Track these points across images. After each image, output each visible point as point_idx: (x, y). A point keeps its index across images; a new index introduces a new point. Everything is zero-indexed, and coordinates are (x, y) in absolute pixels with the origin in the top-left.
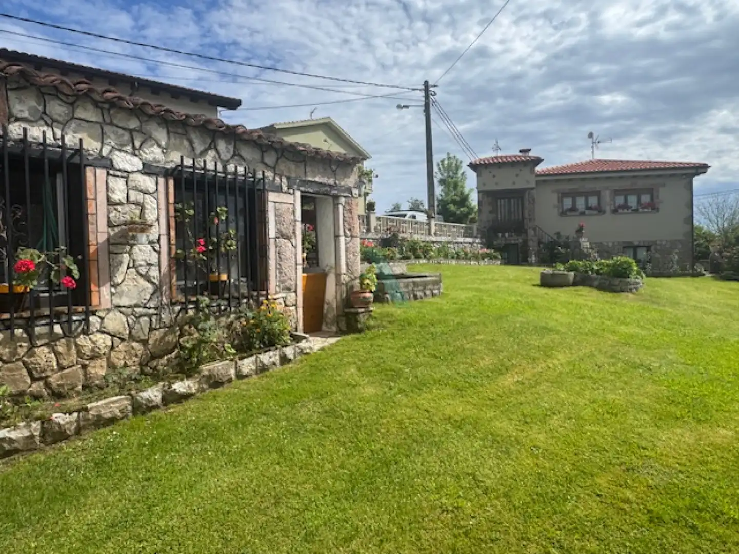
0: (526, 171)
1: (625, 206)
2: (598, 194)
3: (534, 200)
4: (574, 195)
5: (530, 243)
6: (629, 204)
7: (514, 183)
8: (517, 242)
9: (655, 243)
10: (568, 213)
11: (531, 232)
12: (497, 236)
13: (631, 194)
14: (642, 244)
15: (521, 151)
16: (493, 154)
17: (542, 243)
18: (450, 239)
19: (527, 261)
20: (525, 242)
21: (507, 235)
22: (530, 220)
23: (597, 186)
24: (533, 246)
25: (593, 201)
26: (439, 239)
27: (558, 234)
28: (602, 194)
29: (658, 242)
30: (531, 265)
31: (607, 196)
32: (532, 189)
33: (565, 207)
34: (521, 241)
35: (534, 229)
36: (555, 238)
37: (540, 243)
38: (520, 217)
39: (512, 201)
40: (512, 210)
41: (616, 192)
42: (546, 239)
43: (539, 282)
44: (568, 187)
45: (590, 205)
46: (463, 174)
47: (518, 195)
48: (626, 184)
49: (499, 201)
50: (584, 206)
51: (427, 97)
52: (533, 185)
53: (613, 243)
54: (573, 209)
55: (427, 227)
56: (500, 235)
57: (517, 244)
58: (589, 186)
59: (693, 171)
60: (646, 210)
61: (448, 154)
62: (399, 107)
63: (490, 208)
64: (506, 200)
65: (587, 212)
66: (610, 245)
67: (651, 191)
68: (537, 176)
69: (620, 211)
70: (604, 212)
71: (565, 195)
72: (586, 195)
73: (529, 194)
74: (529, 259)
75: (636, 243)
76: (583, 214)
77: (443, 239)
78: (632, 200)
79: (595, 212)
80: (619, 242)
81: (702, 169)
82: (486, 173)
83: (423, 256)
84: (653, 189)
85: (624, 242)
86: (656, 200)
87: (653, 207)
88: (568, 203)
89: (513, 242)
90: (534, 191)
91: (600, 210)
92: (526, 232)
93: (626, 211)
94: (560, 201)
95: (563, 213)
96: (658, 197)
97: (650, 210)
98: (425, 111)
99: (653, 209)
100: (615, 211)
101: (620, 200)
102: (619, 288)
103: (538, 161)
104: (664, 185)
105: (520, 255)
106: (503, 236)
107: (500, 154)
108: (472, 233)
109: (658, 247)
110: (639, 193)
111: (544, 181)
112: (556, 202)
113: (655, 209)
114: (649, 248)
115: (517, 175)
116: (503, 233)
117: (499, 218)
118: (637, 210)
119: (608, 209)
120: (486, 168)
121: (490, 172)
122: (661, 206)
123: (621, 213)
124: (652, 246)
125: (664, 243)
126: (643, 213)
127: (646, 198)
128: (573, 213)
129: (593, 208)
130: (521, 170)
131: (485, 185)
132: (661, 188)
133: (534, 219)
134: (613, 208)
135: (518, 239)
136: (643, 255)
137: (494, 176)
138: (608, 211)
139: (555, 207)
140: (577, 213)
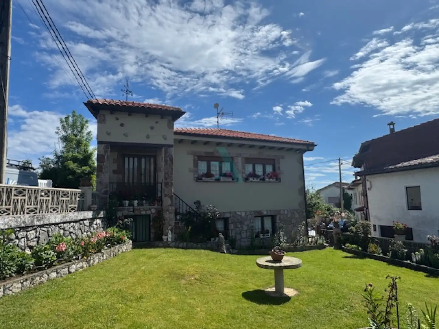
0: (164, 123)
1: (254, 175)
2: (232, 160)
3: (171, 160)
4: (209, 158)
5: (167, 215)
6: (257, 173)
7: (148, 137)
8: (149, 212)
9: (279, 212)
10: (204, 179)
11: (167, 201)
12: (122, 205)
13: (258, 163)
14: (268, 213)
17: (179, 214)
19: (161, 240)
20: (160, 213)
21: (136, 202)
22: (167, 184)
23: (231, 152)
24: (169, 217)
25: (226, 168)
27: (198, 203)
28: (235, 160)
29: (282, 212)
30: (167, 246)
31: (239, 161)
32: (171, 146)
33: (201, 173)
34: (153, 211)
35: (171, 197)
36: (194, 207)
37: (176, 214)
38: (152, 181)
39: (143, 160)
41: (248, 160)
42: (183, 209)
44: (203, 150)
45: (224, 172)
48: (253, 153)
49: (126, 159)
50: (218, 172)
52: (172, 143)
53: (246, 212)
54: (209, 175)
56: (127, 202)
57: (149, 215)
58: (223, 151)
59: (305, 148)
60: (271, 180)
63: (115, 167)
64: (136, 159)
65: (222, 179)
66: (243, 214)
67: (273, 162)
68: (176, 133)
69: (251, 179)
70: (237, 180)
71: (200, 158)
72: (220, 160)
73: (166, 152)
74: (164, 237)
75: (263, 212)
76: (218, 180)
78: (259, 170)
79: (230, 180)
80: (251, 212)
81: (310, 146)
82: (110, 119)
84: (274, 160)
85: (255, 212)
86: (277, 171)
87: (276, 176)
88: (203, 167)
89: (144, 213)
90: (172, 149)
91: (234, 179)
92: (160, 200)
93: (255, 180)
94: (196, 165)
95: (199, 179)
96: (278, 168)
97: (274, 180)
99: (276, 180)
100: (246, 179)
101: (249, 168)
103: (179, 112)
104: (283, 158)
105: (153, 231)
106: (131, 205)
109: (282, 217)
110: (264, 162)
112: (191, 166)
113: (278, 179)
114: (273, 218)
115: (152, 128)
116: (131, 200)
117: (126, 181)
118: (263, 179)
119: (240, 176)
120: (111, 113)
121: (117, 119)
122: (282, 177)
123: (252, 182)
124: (276, 216)
125: (286, 212)
126: (269, 182)
127: (269, 169)
128: (209, 179)
129: (225, 175)
130: (157, 122)
131: (108, 134)
132: (281, 160)
133: (172, 184)
134: (244, 176)
135: (150, 209)
136: (268, 224)
137: (122, 125)
138: (240, 179)
139: (191, 171)
140: (212, 179)
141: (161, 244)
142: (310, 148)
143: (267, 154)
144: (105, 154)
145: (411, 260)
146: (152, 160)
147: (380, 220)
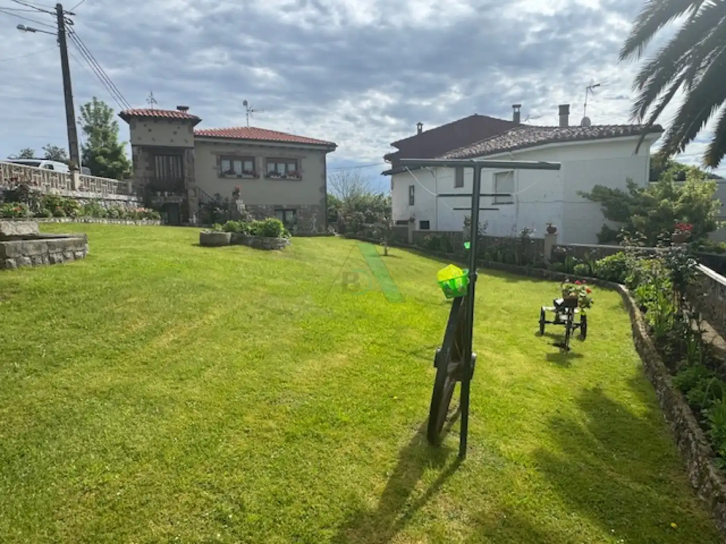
0: (184, 129)
1: (275, 173)
2: (253, 159)
3: (193, 160)
4: (232, 158)
5: (191, 204)
6: (279, 171)
7: (172, 141)
8: (177, 202)
9: (299, 207)
10: (227, 176)
11: (191, 193)
12: (156, 195)
13: (281, 162)
14: (290, 208)
15: (179, 108)
16: (149, 107)
17: (202, 203)
18: (100, 195)
19: (188, 221)
20: (186, 202)
21: (166, 193)
22: (190, 180)
23: (253, 152)
24: (193, 205)
25: (248, 166)
26: (85, 195)
27: (217, 195)
28: (256, 160)
29: (302, 207)
30: (192, 225)
31: (260, 162)
32: (192, 148)
33: (223, 170)
34: (181, 200)
35: (195, 190)
36: (215, 198)
37: (200, 204)
38: (180, 176)
39: (171, 158)
40: (171, 168)
41: (269, 160)
42: (206, 201)
43: (198, 242)
44: (225, 150)
45: (246, 169)
46: (114, 123)
47: (177, 153)
48: (276, 153)
49: (156, 157)
50: (241, 170)
51: (61, 23)
52: (191, 144)
53: (267, 206)
54: (231, 172)
55: (69, 180)
56: (159, 193)
57: (177, 204)
58: (244, 151)
59: (325, 148)
60: (292, 178)
61: (95, 98)
62: (20, 28)
63: (147, 164)
64: (165, 157)
65: (244, 176)
66: (264, 207)
67: (296, 161)
68: (196, 136)
69: (272, 177)
70: (259, 177)
71: (222, 158)
72: (243, 159)
73: (188, 153)
74: (190, 220)
75: (285, 207)
76: (240, 177)
77: (91, 195)
78: (281, 168)
79: (251, 176)
80: (271, 206)
81: (331, 147)
82: (140, 125)
83: (65, 214)
84: (296, 160)
85: (275, 206)
86: (299, 170)
87: (297, 175)
88: (226, 165)
89: (173, 202)
90: (193, 151)
91: (255, 176)
92: (186, 192)
93: (276, 177)
94: (219, 162)
95: (222, 175)
96: (301, 166)
97: (295, 178)
98: (58, 41)
99: (298, 177)
100: (267, 177)
101: (271, 167)
102: (270, 246)
103: (196, 121)
104: (304, 157)
105: (181, 215)
106: (163, 195)
107: (155, 107)
108: (127, 190)
109: (302, 211)
110: (286, 161)
111: (204, 143)
112: (215, 164)
114: (294, 212)
115: (175, 133)
116: (162, 191)
117: (158, 175)
118: (285, 177)
119: (262, 174)
120: (140, 122)
121: (145, 126)
122: (303, 175)
123: (272, 179)
124: (296, 210)
125: (306, 207)
126: (290, 180)
127: (292, 167)
128: (231, 176)
129: (247, 172)
130: (179, 128)
131: (139, 139)
132: (303, 160)
133: (195, 179)
134: (266, 174)
135: (178, 199)
136: (290, 217)
137: (150, 130)
138: (262, 176)
139: (214, 168)
140: (235, 176)
141: (187, 224)
142: (331, 148)
143: (288, 154)
144: (139, 155)
146: (178, 159)
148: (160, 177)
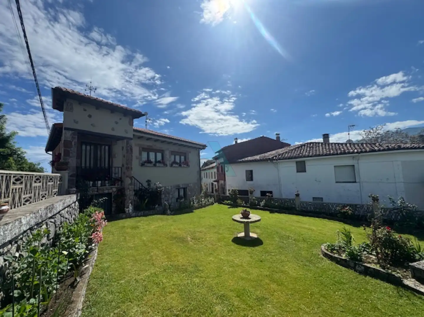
0: (125, 120)
1: (175, 162)
2: (162, 152)
3: (132, 150)
4: (148, 150)
6: (177, 161)
7: (113, 129)
8: (111, 191)
9: (188, 185)
10: (146, 164)
13: (178, 155)
14: (183, 187)
19: (124, 212)
20: (121, 191)
21: (99, 183)
23: (164, 147)
24: (130, 194)
25: (159, 156)
28: (165, 152)
29: (190, 185)
30: (130, 216)
31: (167, 154)
32: (131, 139)
33: (143, 160)
34: (114, 190)
35: (131, 178)
39: (99, 147)
40: (99, 158)
41: (173, 153)
44: (146, 144)
45: (158, 160)
48: (175, 148)
50: (154, 160)
52: (132, 137)
53: (171, 187)
54: (149, 161)
57: (111, 194)
58: (158, 145)
59: (201, 147)
60: (185, 166)
64: (92, 147)
65: (158, 164)
66: (170, 188)
67: (185, 155)
68: (135, 130)
69: (174, 165)
70: (166, 165)
71: (143, 149)
72: (156, 151)
73: (127, 143)
74: (127, 210)
75: (179, 186)
76: (155, 165)
78: (178, 159)
79: (162, 165)
80: (174, 186)
81: (204, 146)
84: (185, 153)
85: (176, 186)
86: (187, 160)
87: (186, 163)
89: (106, 191)
90: (131, 141)
91: (163, 162)
93: (176, 165)
94: (140, 154)
95: (142, 165)
96: (187, 158)
100: (172, 165)
101: (172, 158)
103: (138, 115)
104: (190, 152)
105: (114, 205)
106: (94, 185)
109: (190, 188)
110: (180, 154)
113: (188, 165)
114: (185, 189)
115: (117, 123)
116: (95, 180)
117: (83, 165)
118: (180, 166)
119: (168, 163)
120: (80, 104)
121: (85, 110)
122: (189, 164)
123: (175, 167)
124: (186, 188)
125: (192, 185)
127: (183, 159)
128: (149, 165)
129: (159, 162)
130: (120, 119)
131: (76, 122)
132: (189, 154)
133: (132, 168)
134: (170, 163)
135: (111, 188)
136: (182, 193)
137: (90, 116)
138: (168, 165)
139: (137, 158)
140: (152, 165)
141: (124, 216)
142: (204, 148)
143: (183, 149)
144: (73, 141)
145: (260, 206)
146: (107, 148)
147: (232, 187)
148: (86, 167)
